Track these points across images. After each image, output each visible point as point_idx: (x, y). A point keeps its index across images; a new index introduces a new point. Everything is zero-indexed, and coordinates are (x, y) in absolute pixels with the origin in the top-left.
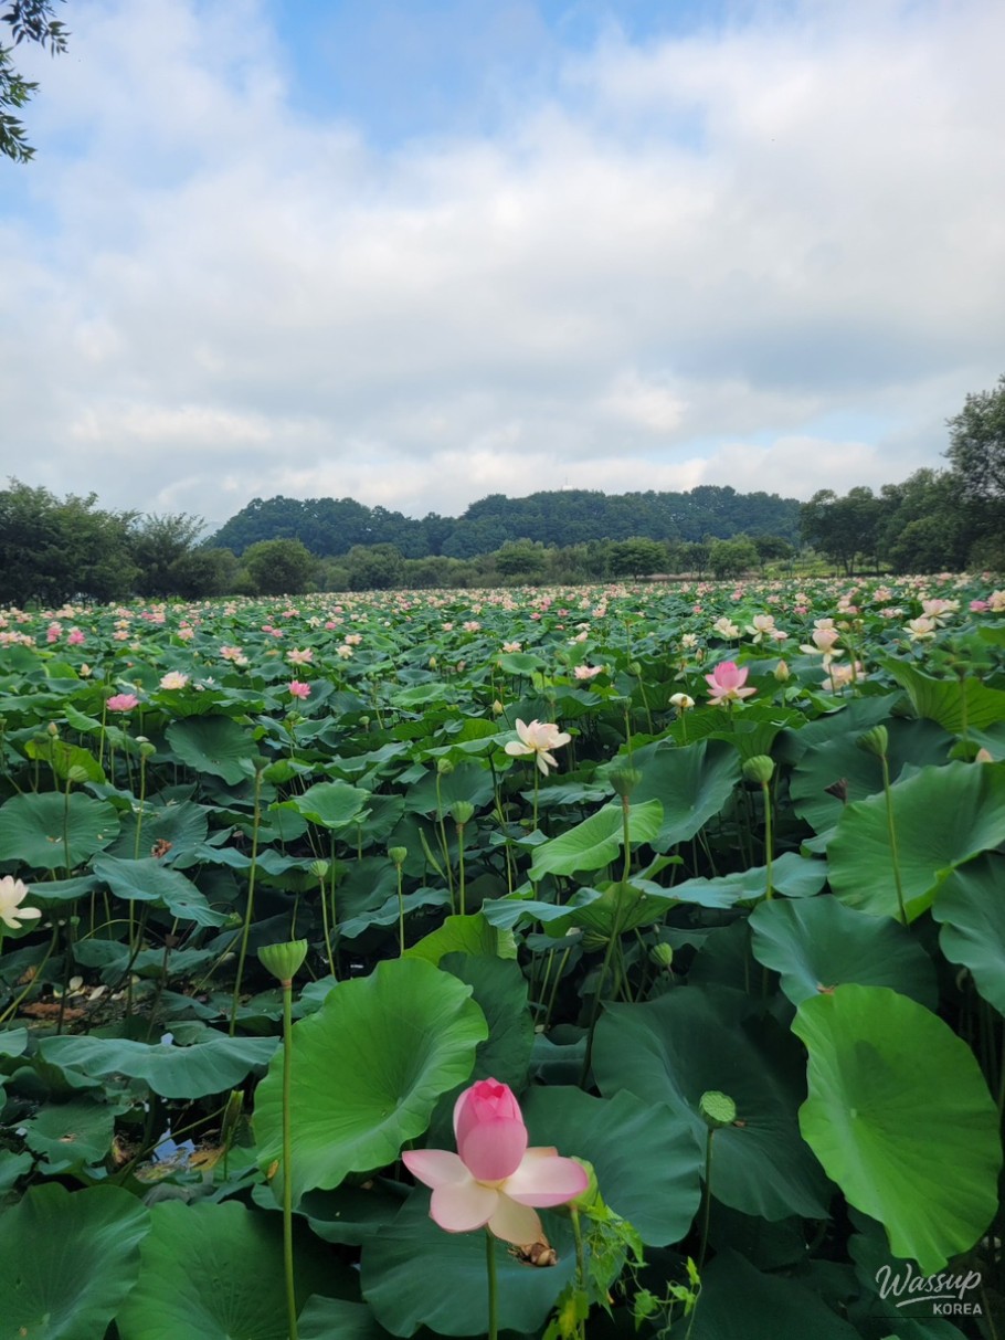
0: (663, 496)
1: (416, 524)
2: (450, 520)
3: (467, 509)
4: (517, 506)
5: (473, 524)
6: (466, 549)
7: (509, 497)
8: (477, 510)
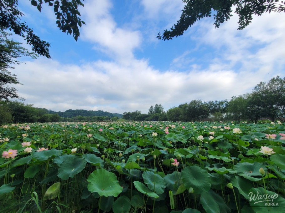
0: (94, 111)
1: (56, 113)
2: (63, 112)
3: (66, 111)
4: (74, 111)
5: (67, 113)
6: (66, 116)
7: (73, 110)
8: (67, 111)
